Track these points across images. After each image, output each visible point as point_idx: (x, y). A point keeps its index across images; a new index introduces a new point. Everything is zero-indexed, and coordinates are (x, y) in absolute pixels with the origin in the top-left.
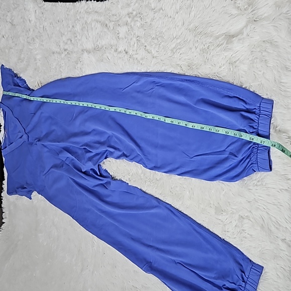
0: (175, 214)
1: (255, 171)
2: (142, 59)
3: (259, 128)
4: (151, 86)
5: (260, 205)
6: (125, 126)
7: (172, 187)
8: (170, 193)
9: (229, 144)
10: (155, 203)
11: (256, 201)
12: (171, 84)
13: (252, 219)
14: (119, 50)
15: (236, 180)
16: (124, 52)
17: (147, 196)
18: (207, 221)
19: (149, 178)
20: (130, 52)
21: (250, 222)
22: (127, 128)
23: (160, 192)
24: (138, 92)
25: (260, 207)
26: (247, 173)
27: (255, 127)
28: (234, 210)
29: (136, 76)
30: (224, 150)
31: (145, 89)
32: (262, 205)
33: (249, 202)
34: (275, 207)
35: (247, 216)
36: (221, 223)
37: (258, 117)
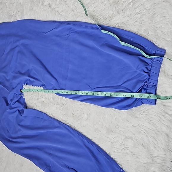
0: (71, 132)
1: (143, 104)
2: (62, 12)
3: (151, 70)
4: (68, 33)
5: (142, 129)
6: (43, 62)
7: (74, 110)
8: (72, 115)
9: (125, 81)
10: (57, 124)
11: (140, 127)
12: (83, 31)
13: (134, 140)
14: (45, 4)
15: (127, 108)
16: (48, 6)
17: (51, 120)
18: (98, 138)
19: (56, 102)
20: (53, 6)
21: (133, 142)
22: (44, 64)
23: (64, 113)
24: (57, 36)
25: (142, 132)
26: (136, 104)
27: (149, 69)
28: (121, 132)
29: (57, 24)
30: (120, 86)
31: (63, 34)
32: (144, 130)
33: (134, 127)
34: (153, 132)
35: (131, 137)
36: (110, 140)
37: (152, 61)
